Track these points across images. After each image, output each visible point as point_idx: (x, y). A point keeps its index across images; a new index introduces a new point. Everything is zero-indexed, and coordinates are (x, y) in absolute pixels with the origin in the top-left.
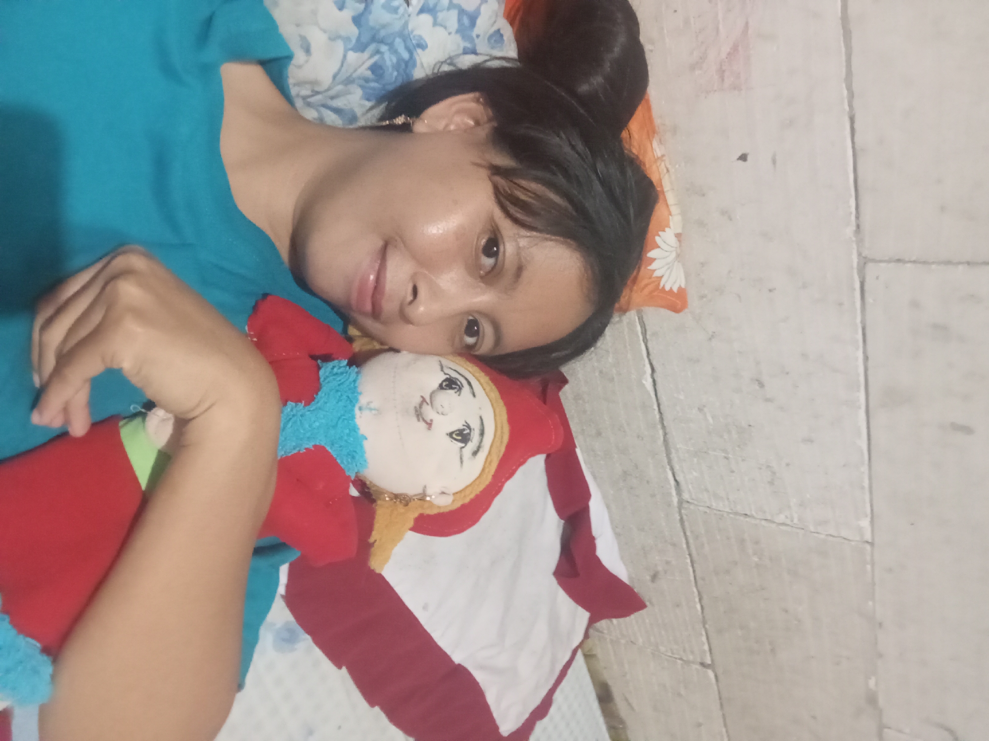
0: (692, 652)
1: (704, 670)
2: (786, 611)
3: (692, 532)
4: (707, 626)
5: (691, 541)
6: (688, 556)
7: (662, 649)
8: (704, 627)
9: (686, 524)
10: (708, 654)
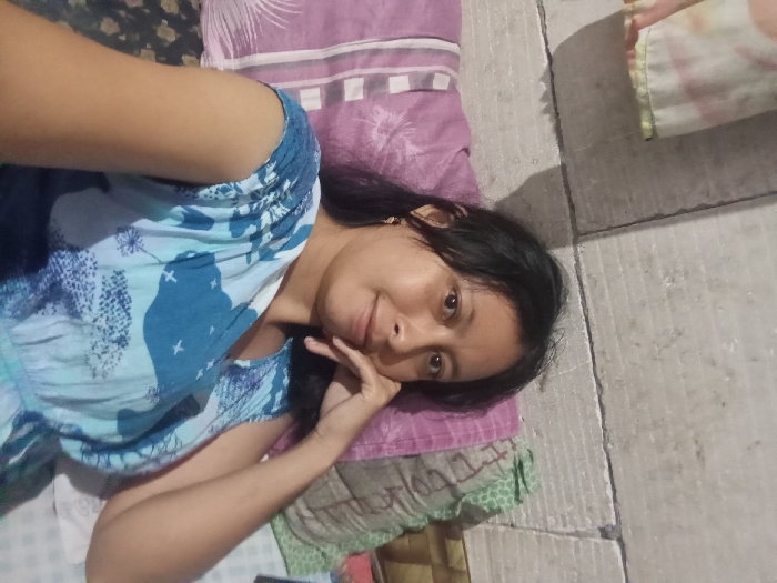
0: (590, 509)
1: (607, 541)
2: (714, 364)
3: (589, 276)
4: (609, 446)
5: (588, 293)
6: (584, 323)
7: (551, 520)
8: (605, 448)
9: (583, 266)
10: (611, 505)
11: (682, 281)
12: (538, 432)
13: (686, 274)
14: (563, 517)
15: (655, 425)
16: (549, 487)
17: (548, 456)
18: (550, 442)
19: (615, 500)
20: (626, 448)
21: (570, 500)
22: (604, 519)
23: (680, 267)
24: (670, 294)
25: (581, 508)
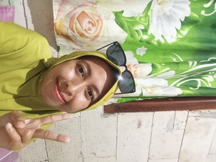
11: (61, 128)
12: (33, 149)
13: (61, 127)
14: (38, 160)
15: (55, 146)
16: (35, 156)
17: (35, 152)
18: (35, 150)
19: (47, 156)
20: (50, 150)
21: (39, 157)
22: (45, 159)
23: (60, 126)
24: (58, 129)
25: (41, 158)
